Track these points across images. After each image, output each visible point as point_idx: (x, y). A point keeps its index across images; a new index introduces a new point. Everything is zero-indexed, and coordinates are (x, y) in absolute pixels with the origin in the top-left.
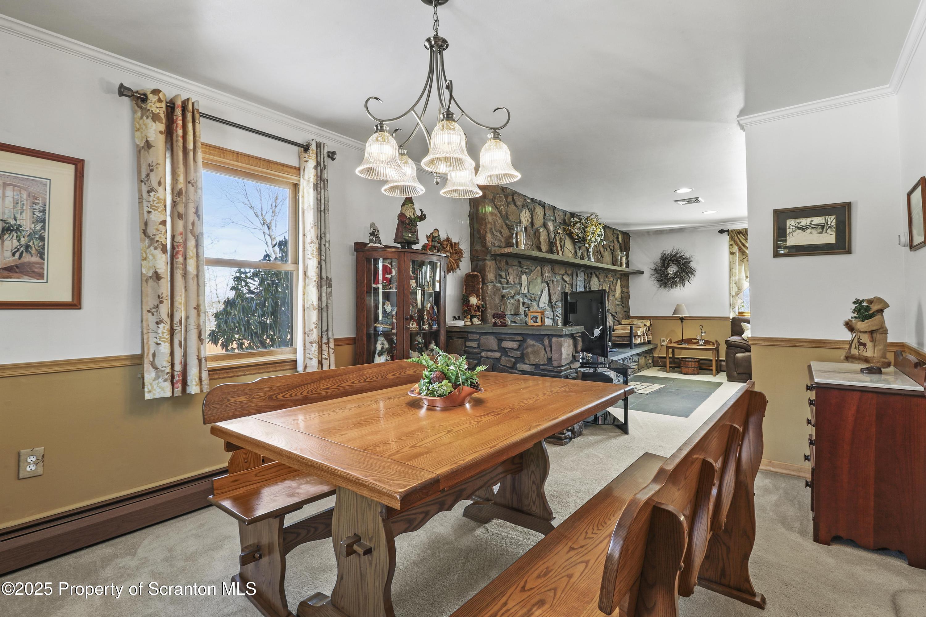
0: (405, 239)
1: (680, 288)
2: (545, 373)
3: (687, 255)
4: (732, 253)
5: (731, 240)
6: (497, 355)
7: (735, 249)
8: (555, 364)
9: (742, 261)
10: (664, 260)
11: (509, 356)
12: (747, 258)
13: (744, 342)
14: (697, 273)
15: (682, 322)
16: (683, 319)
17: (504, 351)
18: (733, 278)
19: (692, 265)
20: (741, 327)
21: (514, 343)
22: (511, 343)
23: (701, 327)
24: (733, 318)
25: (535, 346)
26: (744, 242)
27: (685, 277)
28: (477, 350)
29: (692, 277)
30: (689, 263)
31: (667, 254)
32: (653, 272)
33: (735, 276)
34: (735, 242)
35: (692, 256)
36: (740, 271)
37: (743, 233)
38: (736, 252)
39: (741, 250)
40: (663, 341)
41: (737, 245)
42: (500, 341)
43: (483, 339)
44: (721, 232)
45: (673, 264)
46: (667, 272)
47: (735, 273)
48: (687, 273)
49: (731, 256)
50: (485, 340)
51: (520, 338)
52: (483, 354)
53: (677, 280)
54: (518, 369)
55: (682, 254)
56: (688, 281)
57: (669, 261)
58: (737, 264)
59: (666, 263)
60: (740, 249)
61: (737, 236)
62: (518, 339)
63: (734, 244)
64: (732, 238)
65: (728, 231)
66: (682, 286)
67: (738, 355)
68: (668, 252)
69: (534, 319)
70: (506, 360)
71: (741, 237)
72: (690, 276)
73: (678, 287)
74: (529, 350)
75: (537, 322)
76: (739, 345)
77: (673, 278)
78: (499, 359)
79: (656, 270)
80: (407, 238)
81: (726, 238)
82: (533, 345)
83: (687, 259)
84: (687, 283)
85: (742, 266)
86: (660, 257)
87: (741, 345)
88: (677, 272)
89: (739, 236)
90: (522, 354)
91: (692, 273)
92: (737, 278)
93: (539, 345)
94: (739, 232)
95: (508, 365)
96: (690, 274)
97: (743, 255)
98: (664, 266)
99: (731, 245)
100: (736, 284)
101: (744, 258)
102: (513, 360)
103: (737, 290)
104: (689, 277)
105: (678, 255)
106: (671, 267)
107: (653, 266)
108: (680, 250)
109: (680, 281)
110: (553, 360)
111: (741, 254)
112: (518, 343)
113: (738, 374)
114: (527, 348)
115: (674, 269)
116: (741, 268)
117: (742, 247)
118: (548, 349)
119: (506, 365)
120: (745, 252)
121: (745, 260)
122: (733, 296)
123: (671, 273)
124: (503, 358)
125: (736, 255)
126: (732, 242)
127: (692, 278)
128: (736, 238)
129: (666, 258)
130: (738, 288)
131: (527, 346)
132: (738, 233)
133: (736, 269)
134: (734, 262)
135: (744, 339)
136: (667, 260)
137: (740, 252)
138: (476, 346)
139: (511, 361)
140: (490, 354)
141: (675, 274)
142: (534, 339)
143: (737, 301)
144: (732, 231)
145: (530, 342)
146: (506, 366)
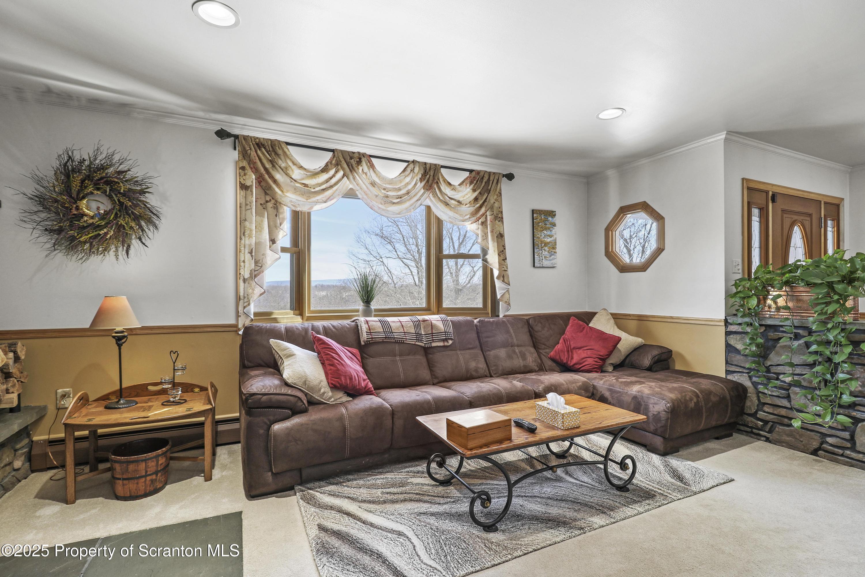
1: (117, 256)
4: (244, 187)
5: (241, 157)
7: (251, 179)
9: (264, 206)
10: (68, 176)
12: (273, 201)
13: (290, 391)
14: (163, 223)
15: (120, 346)
16: (124, 337)
18: (246, 241)
19: (152, 200)
20: (270, 349)
23: (174, 356)
24: (247, 329)
26: (268, 166)
27: (131, 228)
29: (150, 232)
31: (77, 157)
32: (31, 205)
33: (250, 236)
34: (251, 162)
35: (150, 178)
36: (259, 228)
37: (271, 148)
38: (252, 186)
39: (262, 184)
40: (64, 396)
41: (256, 170)
44: (222, 134)
45: (98, 189)
46: (77, 208)
47: (251, 230)
48: (137, 218)
49: (243, 193)
53: (106, 234)
55: (122, 167)
56: (140, 239)
57: (83, 181)
58: (254, 211)
59: (75, 185)
60: (260, 180)
61: (256, 152)
63: (247, 167)
64: (244, 154)
65: (236, 137)
66: (122, 252)
67: (277, 427)
68: (81, 154)
71: (264, 155)
72: (145, 227)
73: (112, 253)
76: (279, 401)
77: (97, 227)
79: (42, 200)
83: (138, 182)
84: (135, 243)
85: (263, 216)
86: (56, 164)
87: (283, 402)
88: (107, 213)
89: (259, 152)
91: (149, 221)
92: (253, 240)
94: (260, 144)
96: (143, 223)
97: (266, 194)
98: (68, 190)
99: (243, 168)
100: (251, 253)
101: (267, 202)
103: (253, 266)
104: (143, 230)
105: (111, 169)
106: (91, 197)
107: (31, 189)
108: (116, 158)
109: (115, 237)
111: (260, 190)
113: (274, 475)
115: (100, 205)
116: (262, 221)
117: (266, 176)
120: (270, 188)
121: (270, 205)
122: (245, 280)
123: (91, 214)
125: (252, 191)
126: (245, 164)
127: (150, 234)
128: (253, 153)
129: (76, 170)
130: (256, 262)
132: (257, 144)
133: (251, 223)
134: (248, 207)
135: (287, 384)
136: (77, 179)
137: (259, 188)
141: (103, 217)
143: (253, 290)
144: (245, 138)
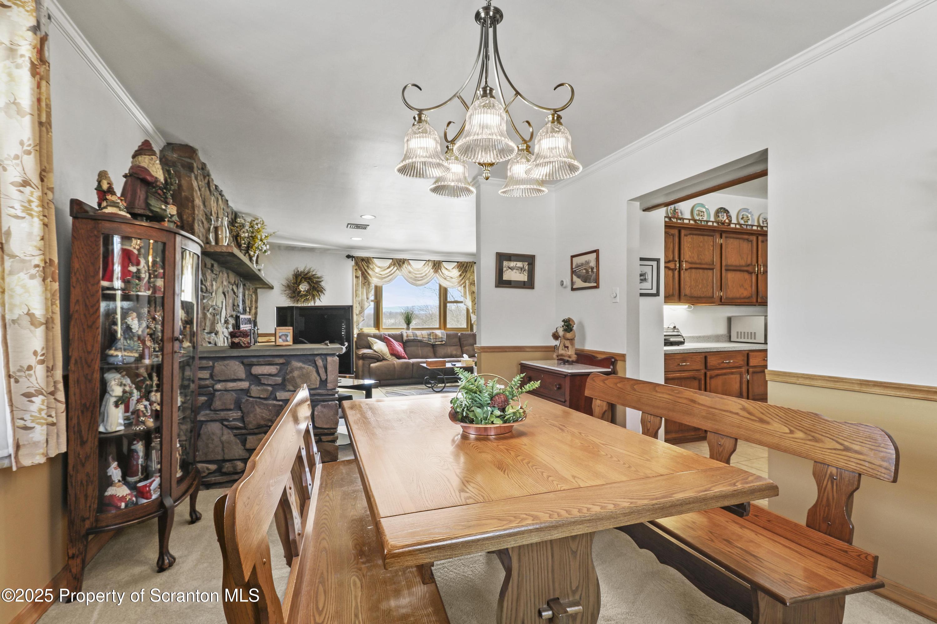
0: (152, 211)
2: (317, 399)
3: (319, 275)
4: (357, 277)
5: (355, 265)
6: (245, 385)
7: (359, 274)
8: (330, 386)
9: (364, 284)
10: (296, 277)
11: (264, 384)
12: (367, 282)
13: (376, 354)
17: (256, 379)
18: (358, 299)
19: (323, 284)
20: (368, 340)
21: (272, 367)
22: (267, 367)
25: (304, 368)
26: (366, 268)
28: (207, 382)
30: (320, 282)
31: (300, 271)
32: (284, 288)
33: (359, 297)
34: (359, 267)
35: (323, 276)
36: (362, 293)
37: (367, 261)
38: (359, 276)
39: (364, 275)
41: (361, 270)
42: (248, 366)
43: (219, 366)
44: (348, 257)
45: (305, 281)
46: (299, 289)
47: (359, 294)
48: (318, 291)
49: (356, 279)
50: (223, 367)
51: (281, 361)
52: (218, 386)
53: (309, 298)
54: (278, 398)
55: (314, 273)
56: (319, 299)
57: (301, 279)
58: (360, 286)
59: (299, 281)
62: (278, 362)
63: (358, 269)
64: (357, 264)
65: (354, 257)
67: (372, 365)
68: (301, 269)
69: (284, 337)
70: (259, 390)
71: (364, 264)
72: (320, 294)
74: (296, 373)
75: (287, 341)
76: (372, 357)
77: (306, 295)
78: (246, 392)
79: (288, 287)
80: (158, 210)
81: (351, 263)
82: (301, 368)
83: (318, 278)
84: (317, 300)
85: (364, 288)
86: (293, 273)
87: (374, 357)
89: (362, 262)
90: (284, 380)
91: (322, 292)
92: (360, 299)
93: (310, 368)
94: (363, 259)
95: (262, 396)
97: (365, 279)
98: (296, 283)
99: (356, 269)
100: (360, 304)
101: (365, 282)
102: (270, 388)
103: (360, 309)
104: (320, 296)
105: (310, 274)
106: (303, 284)
107: (285, 282)
108: (312, 269)
109: (312, 299)
110: (328, 381)
112: (278, 367)
114: (292, 371)
115: (306, 287)
116: (363, 290)
117: (365, 272)
118: (322, 371)
119: (258, 396)
120: (367, 277)
121: (366, 284)
122: (357, 315)
123: (303, 290)
124: (253, 388)
125: (359, 279)
126: (357, 267)
127: (322, 296)
128: (360, 263)
129: (300, 275)
130: (361, 307)
131: (292, 369)
133: (360, 291)
134: (358, 285)
135: (375, 352)
136: (299, 278)
137: (362, 277)
138: (207, 376)
139: (267, 390)
140: (231, 385)
141: (307, 292)
142: (300, 361)
143: (360, 319)
144: (357, 257)
145: (296, 364)
146: (260, 398)
